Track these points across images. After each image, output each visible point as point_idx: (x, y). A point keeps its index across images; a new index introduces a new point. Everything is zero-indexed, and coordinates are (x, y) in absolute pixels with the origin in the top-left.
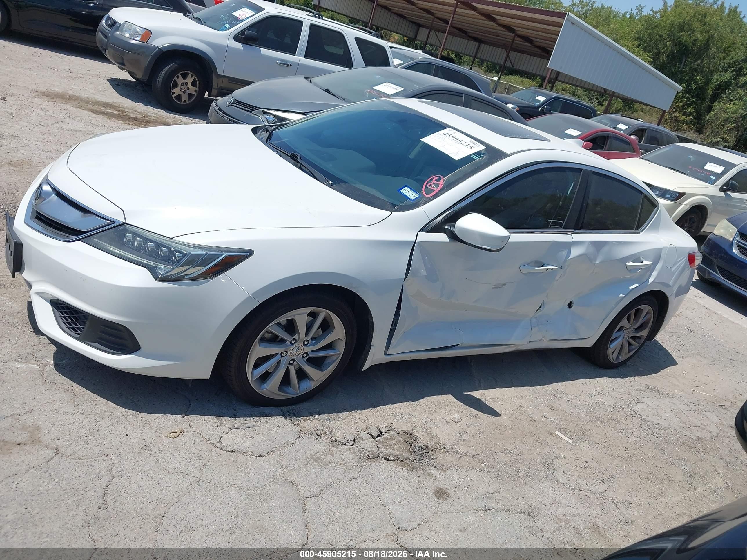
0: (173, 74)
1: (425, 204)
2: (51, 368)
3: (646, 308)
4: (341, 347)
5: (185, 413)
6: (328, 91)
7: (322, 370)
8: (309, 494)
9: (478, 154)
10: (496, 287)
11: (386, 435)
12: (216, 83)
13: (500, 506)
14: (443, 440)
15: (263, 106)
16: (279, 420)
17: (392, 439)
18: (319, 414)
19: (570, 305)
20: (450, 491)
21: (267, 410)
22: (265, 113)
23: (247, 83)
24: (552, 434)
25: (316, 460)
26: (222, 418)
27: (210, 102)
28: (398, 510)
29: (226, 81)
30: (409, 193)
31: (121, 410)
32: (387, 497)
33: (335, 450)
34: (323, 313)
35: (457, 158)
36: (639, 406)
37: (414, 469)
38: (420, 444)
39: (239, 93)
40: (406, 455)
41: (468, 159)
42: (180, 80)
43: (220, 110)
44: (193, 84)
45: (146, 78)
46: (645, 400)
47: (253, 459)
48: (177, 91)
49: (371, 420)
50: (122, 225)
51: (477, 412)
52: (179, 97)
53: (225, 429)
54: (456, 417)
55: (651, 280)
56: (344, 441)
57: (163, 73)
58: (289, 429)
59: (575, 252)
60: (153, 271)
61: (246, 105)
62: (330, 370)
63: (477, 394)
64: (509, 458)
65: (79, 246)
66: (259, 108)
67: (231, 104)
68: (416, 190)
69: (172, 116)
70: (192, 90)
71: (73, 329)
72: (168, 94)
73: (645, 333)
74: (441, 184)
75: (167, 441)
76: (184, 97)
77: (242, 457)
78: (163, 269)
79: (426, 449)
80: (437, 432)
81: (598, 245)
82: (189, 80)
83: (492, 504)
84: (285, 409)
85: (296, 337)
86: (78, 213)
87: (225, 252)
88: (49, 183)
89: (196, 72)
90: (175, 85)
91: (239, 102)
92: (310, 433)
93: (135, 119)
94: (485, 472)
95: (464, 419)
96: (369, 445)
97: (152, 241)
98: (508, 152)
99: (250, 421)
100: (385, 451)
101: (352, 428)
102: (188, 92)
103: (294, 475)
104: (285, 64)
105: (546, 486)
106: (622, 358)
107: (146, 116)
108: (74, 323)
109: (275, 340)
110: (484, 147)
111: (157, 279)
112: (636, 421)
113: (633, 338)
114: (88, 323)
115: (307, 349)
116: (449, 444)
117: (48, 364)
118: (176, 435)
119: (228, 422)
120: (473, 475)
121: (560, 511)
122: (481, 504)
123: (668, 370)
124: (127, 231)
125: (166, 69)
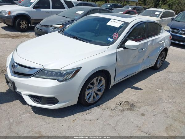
0: (19, 22)
1: (116, 41)
2: (33, 113)
3: (163, 53)
4: (104, 85)
5: (73, 114)
6: (64, 17)
7: (101, 92)
8: (114, 126)
9: (123, 24)
10: (134, 58)
11: (122, 104)
12: (32, 22)
13: (156, 113)
14: (135, 100)
15: (50, 25)
16: (96, 108)
17: (124, 104)
18: (103, 103)
19: (148, 57)
20: (144, 113)
21: (92, 106)
22: (51, 27)
23: (42, 20)
24: (156, 90)
25: (111, 116)
26: (82, 112)
27: (34, 27)
28: (136, 122)
29: (34, 20)
30: (110, 39)
31: (57, 119)
32: (132, 120)
33: (113, 112)
34: (99, 78)
35: (118, 27)
36: (169, 77)
37: (133, 110)
38: (131, 103)
39: (42, 23)
40: (129, 107)
41: (121, 27)
42: (22, 23)
43: (38, 29)
44: (25, 23)
45: (13, 25)
46: (169, 75)
47: (96, 121)
48: (22, 26)
49: (116, 101)
50: (43, 69)
51: (138, 90)
52: (23, 28)
53: (85, 115)
54: (134, 93)
55: (164, 46)
56: (113, 109)
57: (17, 22)
58: (100, 110)
59: (149, 44)
60: (58, 80)
61: (45, 26)
62: (103, 91)
63: (135, 85)
64: (151, 100)
65: (32, 78)
66: (49, 26)
67: (41, 26)
68: (112, 38)
69: (23, 33)
70: (26, 25)
71: (38, 102)
72: (20, 27)
73: (163, 59)
74: (117, 35)
75: (73, 124)
76: (24, 27)
77: (93, 122)
78: (61, 79)
79: (133, 104)
80: (132, 99)
81: (153, 40)
82: (24, 22)
83: (155, 113)
84: (95, 105)
85: (94, 86)
86: (28, 69)
87: (75, 69)
88: (16, 63)
89: (25, 20)
90: (21, 25)
91: (43, 25)
92: (105, 109)
93: (14, 37)
94: (148, 105)
95: (136, 93)
96: (120, 108)
97: (54, 72)
98: (130, 22)
99: (89, 111)
100: (125, 108)
101: (113, 104)
102: (25, 26)
103: (108, 122)
104: (48, 12)
105: (163, 104)
106: (160, 66)
107: (16, 35)
108: (38, 100)
109: (90, 88)
110: (123, 22)
111: (60, 82)
112: (171, 81)
113: (161, 61)
114: (42, 99)
115: (97, 88)
116: (137, 101)
117: (32, 112)
118: (74, 121)
119: (84, 113)
120: (146, 107)
121: (170, 109)
122: (152, 114)
123: (169, 66)
124: (46, 71)
125: (17, 21)
